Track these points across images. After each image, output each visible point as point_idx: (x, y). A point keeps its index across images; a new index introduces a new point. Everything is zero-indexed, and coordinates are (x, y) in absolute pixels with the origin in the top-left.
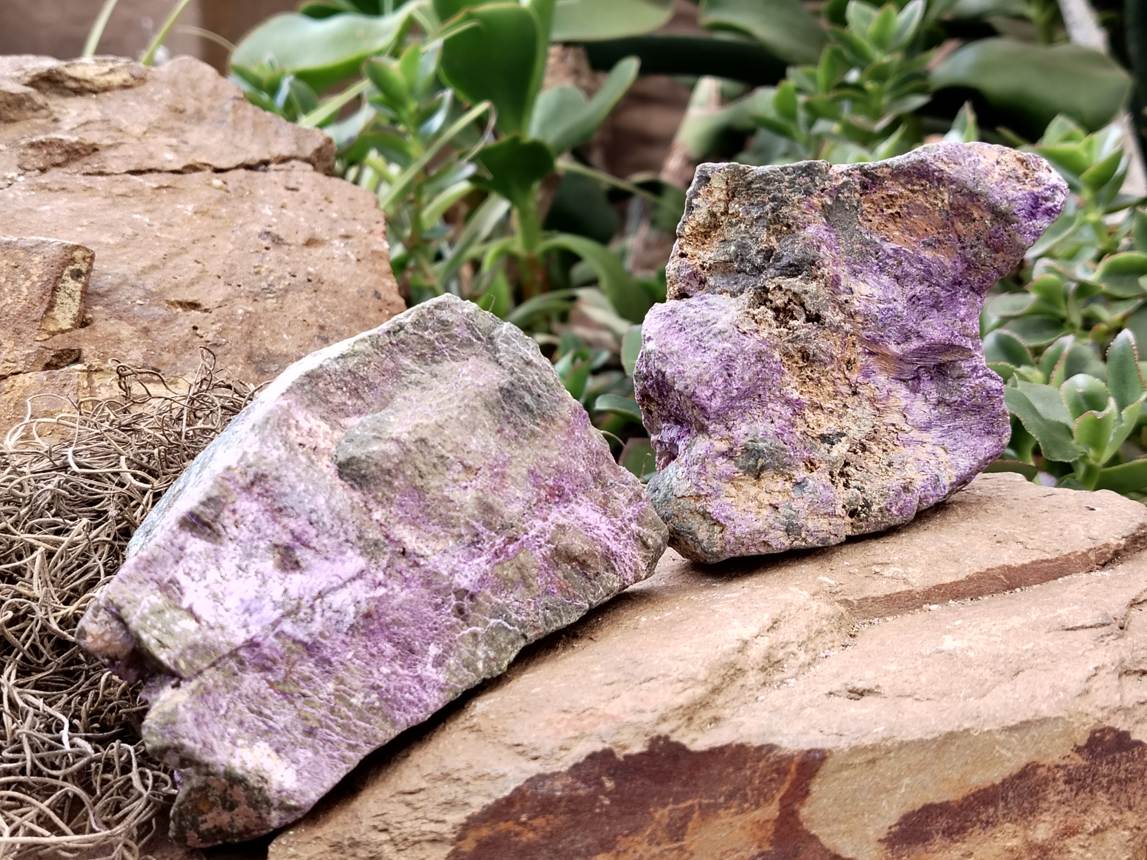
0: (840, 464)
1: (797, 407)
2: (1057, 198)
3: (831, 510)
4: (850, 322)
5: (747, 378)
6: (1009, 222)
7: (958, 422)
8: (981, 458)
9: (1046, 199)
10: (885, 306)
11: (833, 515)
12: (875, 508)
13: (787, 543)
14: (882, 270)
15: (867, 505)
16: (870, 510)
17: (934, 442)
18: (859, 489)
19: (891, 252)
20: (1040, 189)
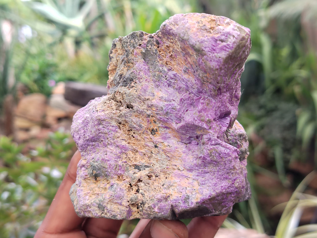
0: (136, 180)
1: (124, 150)
2: (229, 40)
3: (119, 201)
4: (150, 110)
5: (93, 131)
6: (203, 55)
7: (206, 169)
8: (217, 191)
9: (222, 41)
10: (168, 103)
11: (121, 204)
12: (146, 206)
13: (99, 214)
14: (169, 85)
15: (143, 203)
16: (144, 206)
17: (194, 178)
18: (142, 195)
19: (172, 76)
20: (219, 35)
